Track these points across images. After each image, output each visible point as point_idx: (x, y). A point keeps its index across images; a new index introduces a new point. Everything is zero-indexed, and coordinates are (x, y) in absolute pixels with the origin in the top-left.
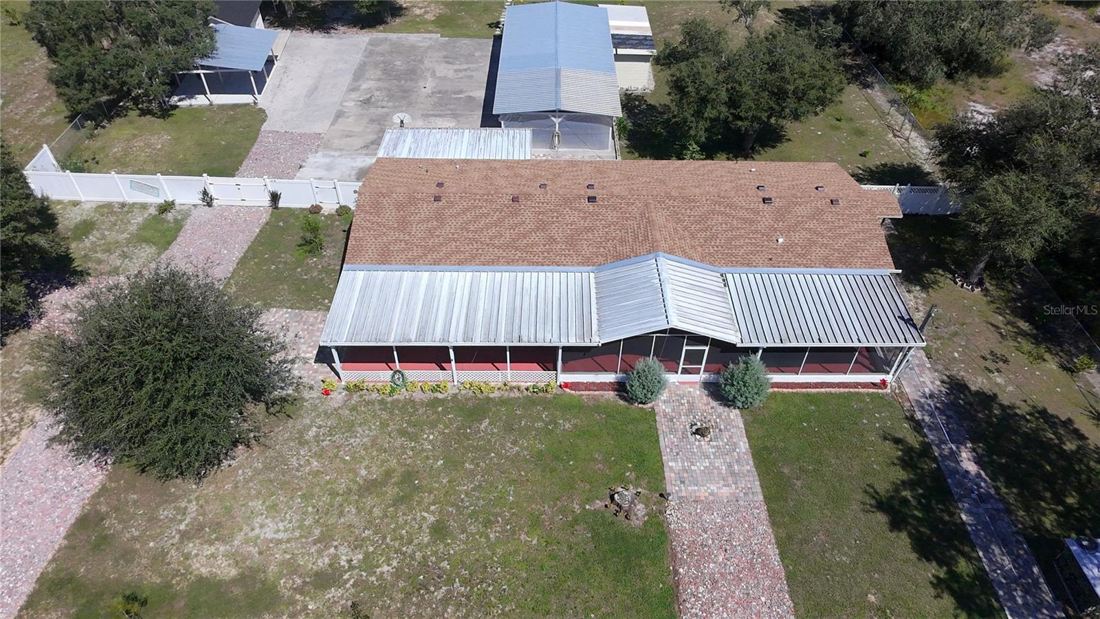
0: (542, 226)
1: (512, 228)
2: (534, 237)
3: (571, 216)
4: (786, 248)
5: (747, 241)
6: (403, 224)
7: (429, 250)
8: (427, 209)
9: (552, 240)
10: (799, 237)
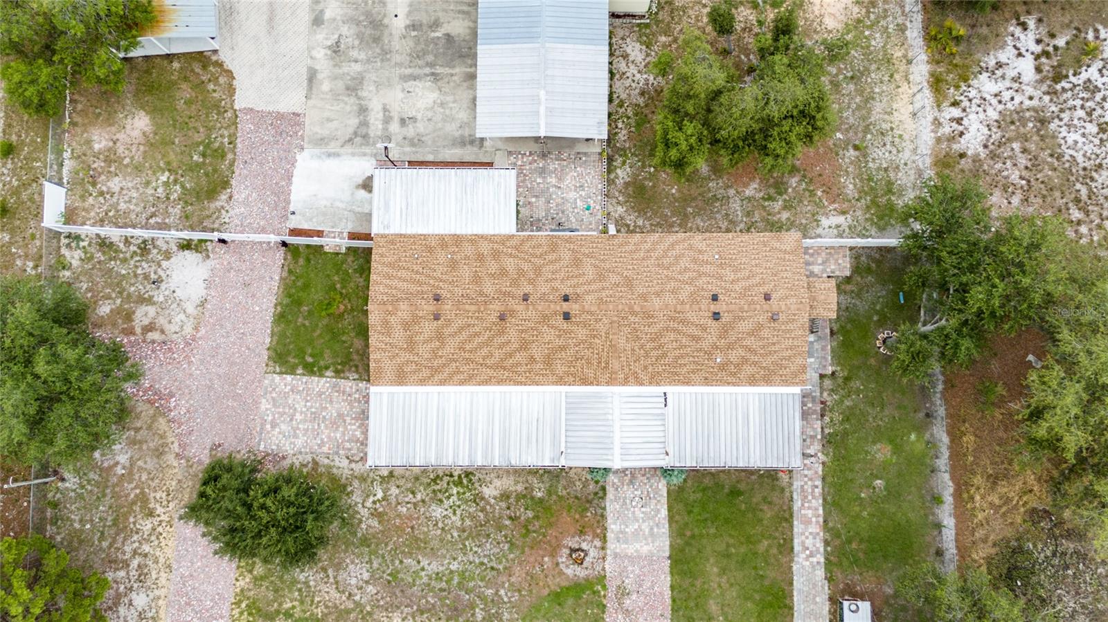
0: (524, 346)
1: (500, 348)
2: (519, 357)
3: (549, 335)
4: (722, 367)
5: (691, 359)
6: (411, 345)
7: (436, 370)
8: (429, 327)
9: (532, 360)
10: (734, 356)
